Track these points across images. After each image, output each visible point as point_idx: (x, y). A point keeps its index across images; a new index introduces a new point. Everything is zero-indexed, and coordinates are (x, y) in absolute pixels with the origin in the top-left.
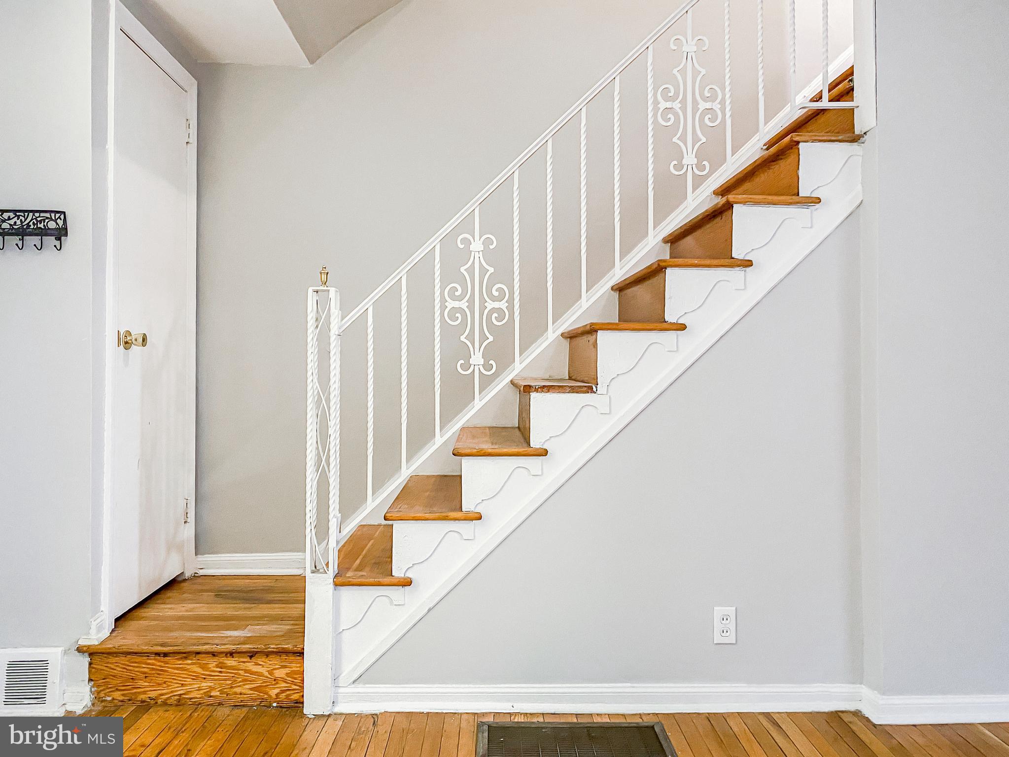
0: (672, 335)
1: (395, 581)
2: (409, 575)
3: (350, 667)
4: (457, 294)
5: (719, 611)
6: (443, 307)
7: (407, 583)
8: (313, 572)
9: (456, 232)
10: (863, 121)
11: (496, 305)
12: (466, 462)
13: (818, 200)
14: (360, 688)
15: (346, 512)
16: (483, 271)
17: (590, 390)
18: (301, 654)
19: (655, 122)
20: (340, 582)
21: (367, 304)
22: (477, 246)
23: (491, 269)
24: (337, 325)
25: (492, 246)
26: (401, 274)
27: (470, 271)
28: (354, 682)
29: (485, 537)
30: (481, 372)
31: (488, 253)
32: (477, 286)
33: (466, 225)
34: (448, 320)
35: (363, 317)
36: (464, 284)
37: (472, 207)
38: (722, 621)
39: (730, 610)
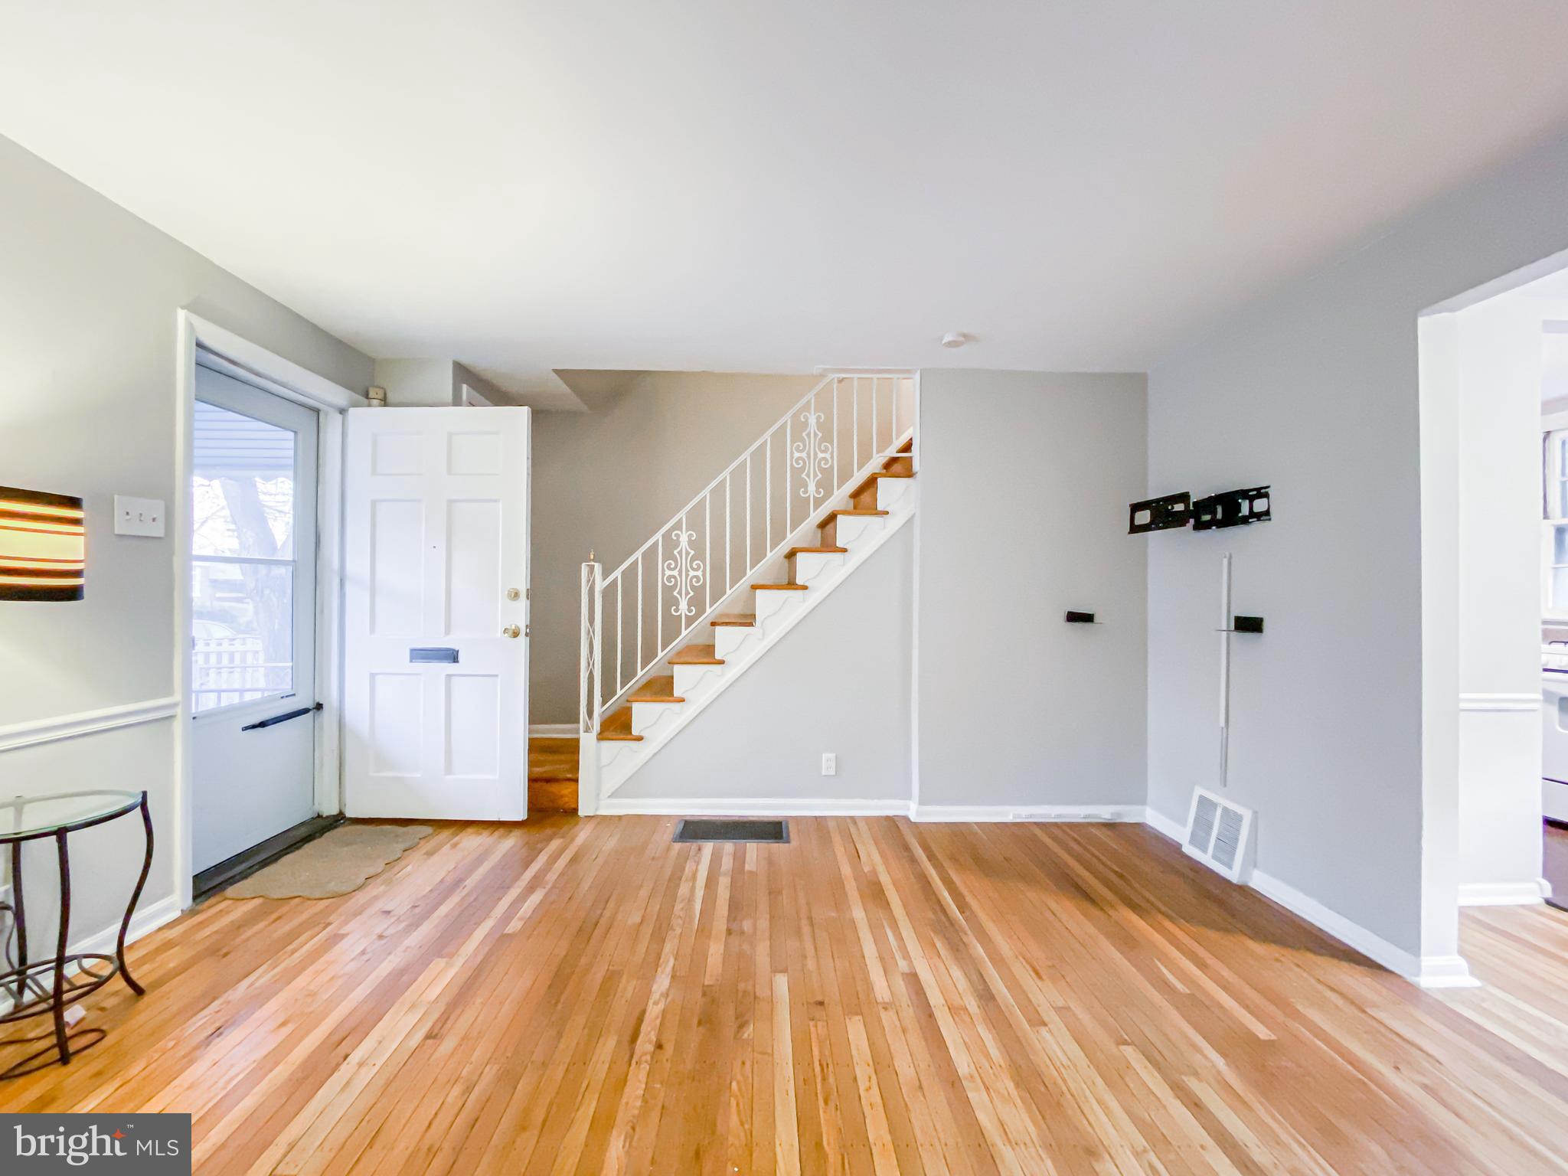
0: (800, 592)
1: (634, 738)
2: (642, 734)
3: (609, 787)
4: (672, 566)
5: (825, 756)
6: (663, 575)
7: (640, 739)
8: (585, 732)
9: (673, 529)
10: (916, 466)
11: (695, 573)
12: (676, 668)
13: (887, 513)
14: (615, 801)
15: (605, 699)
16: (688, 553)
17: (751, 625)
18: (576, 780)
19: (792, 464)
20: (601, 737)
21: (617, 574)
22: (684, 539)
23: (692, 552)
24: (600, 585)
25: (693, 539)
26: (638, 555)
27: (680, 553)
28: (609, 797)
29: (687, 712)
30: (686, 615)
31: (691, 543)
32: (684, 562)
33: (678, 526)
34: (666, 582)
35: (615, 580)
36: (676, 561)
37: (682, 515)
38: (827, 762)
39: (832, 756)
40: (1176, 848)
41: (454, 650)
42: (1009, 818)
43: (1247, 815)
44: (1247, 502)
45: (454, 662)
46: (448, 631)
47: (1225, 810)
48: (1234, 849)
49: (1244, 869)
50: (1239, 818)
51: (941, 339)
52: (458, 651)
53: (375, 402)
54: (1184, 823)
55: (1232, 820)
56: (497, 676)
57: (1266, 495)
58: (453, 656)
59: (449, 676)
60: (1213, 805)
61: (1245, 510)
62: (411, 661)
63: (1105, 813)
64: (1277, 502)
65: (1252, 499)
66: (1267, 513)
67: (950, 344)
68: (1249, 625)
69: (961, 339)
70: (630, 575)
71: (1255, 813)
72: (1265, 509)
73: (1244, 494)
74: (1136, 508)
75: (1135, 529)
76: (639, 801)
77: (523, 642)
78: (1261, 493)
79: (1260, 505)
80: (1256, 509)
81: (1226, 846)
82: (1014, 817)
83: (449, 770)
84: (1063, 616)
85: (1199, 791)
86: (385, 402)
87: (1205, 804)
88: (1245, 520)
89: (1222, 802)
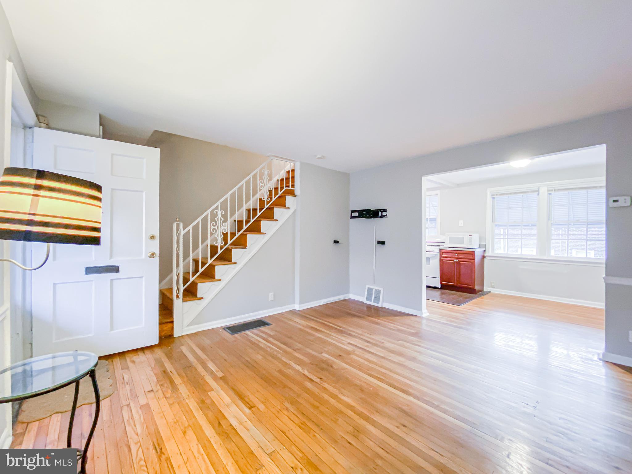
0: (262, 235)
1: (199, 298)
2: (202, 296)
4: (214, 225)
5: (270, 294)
6: (210, 228)
7: (201, 298)
9: (214, 209)
10: (296, 193)
11: (224, 228)
12: (216, 267)
13: (289, 208)
14: (190, 327)
15: (184, 283)
16: (221, 219)
17: (246, 248)
18: (172, 322)
19: (259, 188)
20: (184, 300)
21: (190, 227)
22: (219, 213)
23: (223, 219)
24: (183, 232)
25: (223, 214)
26: (199, 219)
27: (218, 219)
28: (187, 326)
29: (221, 285)
30: (220, 245)
31: (222, 215)
32: (219, 223)
33: (217, 208)
34: (212, 232)
35: (189, 231)
36: (216, 222)
37: (218, 203)
38: (271, 296)
39: (273, 293)
40: (363, 303)
41: (116, 266)
42: (322, 304)
43: (382, 290)
44: (381, 212)
45: (117, 272)
46: (111, 257)
47: (375, 289)
48: (379, 299)
49: (382, 303)
50: (379, 291)
51: (316, 156)
52: (119, 267)
53: (43, 125)
54: (364, 297)
55: (378, 292)
56: (142, 277)
57: (386, 211)
58: (115, 269)
59: (112, 280)
60: (372, 289)
61: (380, 214)
62: (86, 274)
63: (342, 297)
64: (389, 213)
65: (382, 212)
66: (386, 215)
67: (318, 158)
68: (382, 243)
69: (322, 157)
70: (196, 228)
71: (384, 289)
72: (386, 214)
73: (380, 210)
74: (352, 212)
75: (352, 217)
76: (204, 325)
77: (157, 259)
78: (385, 211)
79: (384, 213)
80: (383, 214)
81: (377, 299)
82: (323, 303)
83: (112, 328)
84: (332, 242)
85: (367, 286)
86: (48, 127)
87: (370, 290)
88: (381, 217)
89: (374, 288)
